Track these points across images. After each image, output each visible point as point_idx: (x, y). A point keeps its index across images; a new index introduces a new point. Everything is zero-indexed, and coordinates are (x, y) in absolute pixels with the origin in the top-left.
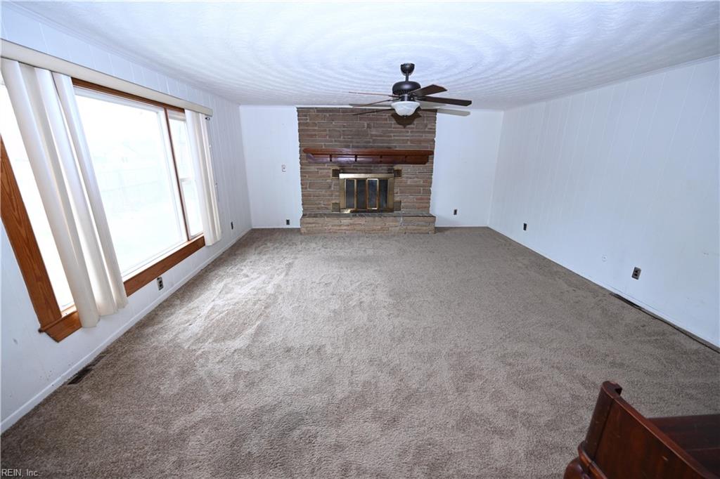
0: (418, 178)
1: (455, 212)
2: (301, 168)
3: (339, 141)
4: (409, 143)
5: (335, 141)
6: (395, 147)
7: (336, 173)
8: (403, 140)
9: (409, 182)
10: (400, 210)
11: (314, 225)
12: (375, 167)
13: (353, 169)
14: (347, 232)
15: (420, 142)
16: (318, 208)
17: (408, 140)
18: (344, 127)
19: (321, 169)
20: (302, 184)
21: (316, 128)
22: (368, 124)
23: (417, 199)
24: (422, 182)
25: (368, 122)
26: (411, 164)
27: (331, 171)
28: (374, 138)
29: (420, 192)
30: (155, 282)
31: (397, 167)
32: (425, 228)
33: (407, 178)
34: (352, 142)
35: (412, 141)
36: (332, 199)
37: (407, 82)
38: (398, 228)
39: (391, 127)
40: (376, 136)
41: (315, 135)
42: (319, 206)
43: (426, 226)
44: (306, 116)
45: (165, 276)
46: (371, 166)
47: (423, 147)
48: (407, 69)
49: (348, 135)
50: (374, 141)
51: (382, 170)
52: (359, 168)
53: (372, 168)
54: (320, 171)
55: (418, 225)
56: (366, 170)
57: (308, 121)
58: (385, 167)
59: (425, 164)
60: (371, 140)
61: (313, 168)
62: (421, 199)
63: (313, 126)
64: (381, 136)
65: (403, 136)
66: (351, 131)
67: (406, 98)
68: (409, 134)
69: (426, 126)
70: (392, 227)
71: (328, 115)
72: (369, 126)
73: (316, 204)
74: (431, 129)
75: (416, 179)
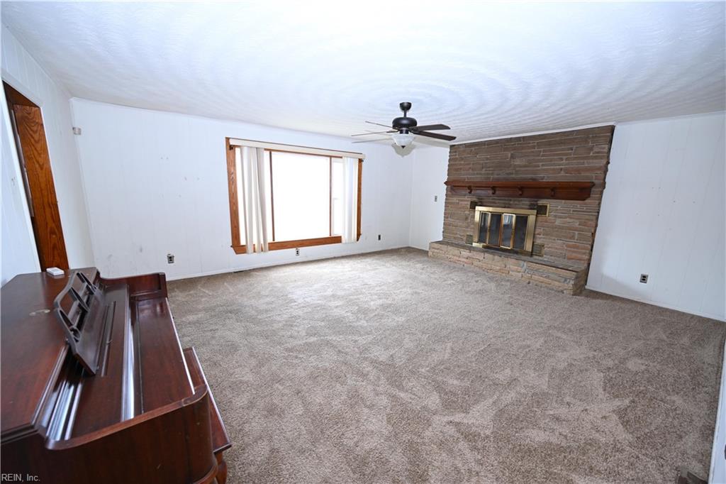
0: (571, 218)
1: (644, 279)
2: (446, 199)
3: (480, 174)
4: (563, 173)
5: (477, 174)
6: (543, 178)
7: (473, 205)
8: (554, 169)
9: (558, 222)
10: (542, 256)
11: (438, 251)
12: (514, 201)
13: (491, 202)
14: (465, 265)
15: (578, 171)
16: (455, 238)
17: (561, 169)
18: (487, 159)
19: (462, 200)
20: (445, 214)
21: (462, 162)
22: (512, 154)
23: (568, 246)
24: (577, 224)
25: (512, 152)
26: (563, 199)
27: (469, 203)
28: (517, 169)
29: (573, 237)
30: (294, 250)
31: (542, 202)
32: (557, 283)
33: (555, 216)
34: (492, 174)
35: (567, 171)
36: (468, 231)
37: (405, 118)
38: (520, 275)
39: (539, 156)
40: (520, 166)
41: (461, 169)
42: (456, 236)
43: (559, 282)
44: (455, 152)
45: (302, 250)
46: (511, 200)
47: (584, 177)
48: (406, 107)
49: (489, 167)
50: (517, 172)
51: (523, 204)
52: (497, 201)
53: (511, 202)
54: (461, 203)
55: (547, 277)
56: (504, 203)
57: (457, 156)
58: (526, 202)
59: (584, 200)
60: (514, 172)
61: (455, 200)
62: (574, 247)
63: (460, 161)
64: (525, 166)
65: (555, 165)
66: (493, 163)
67: (404, 132)
68: (564, 161)
69: (591, 149)
70: (513, 271)
71: (473, 149)
72: (513, 157)
73: (454, 234)
74: (598, 153)
75: (568, 220)
